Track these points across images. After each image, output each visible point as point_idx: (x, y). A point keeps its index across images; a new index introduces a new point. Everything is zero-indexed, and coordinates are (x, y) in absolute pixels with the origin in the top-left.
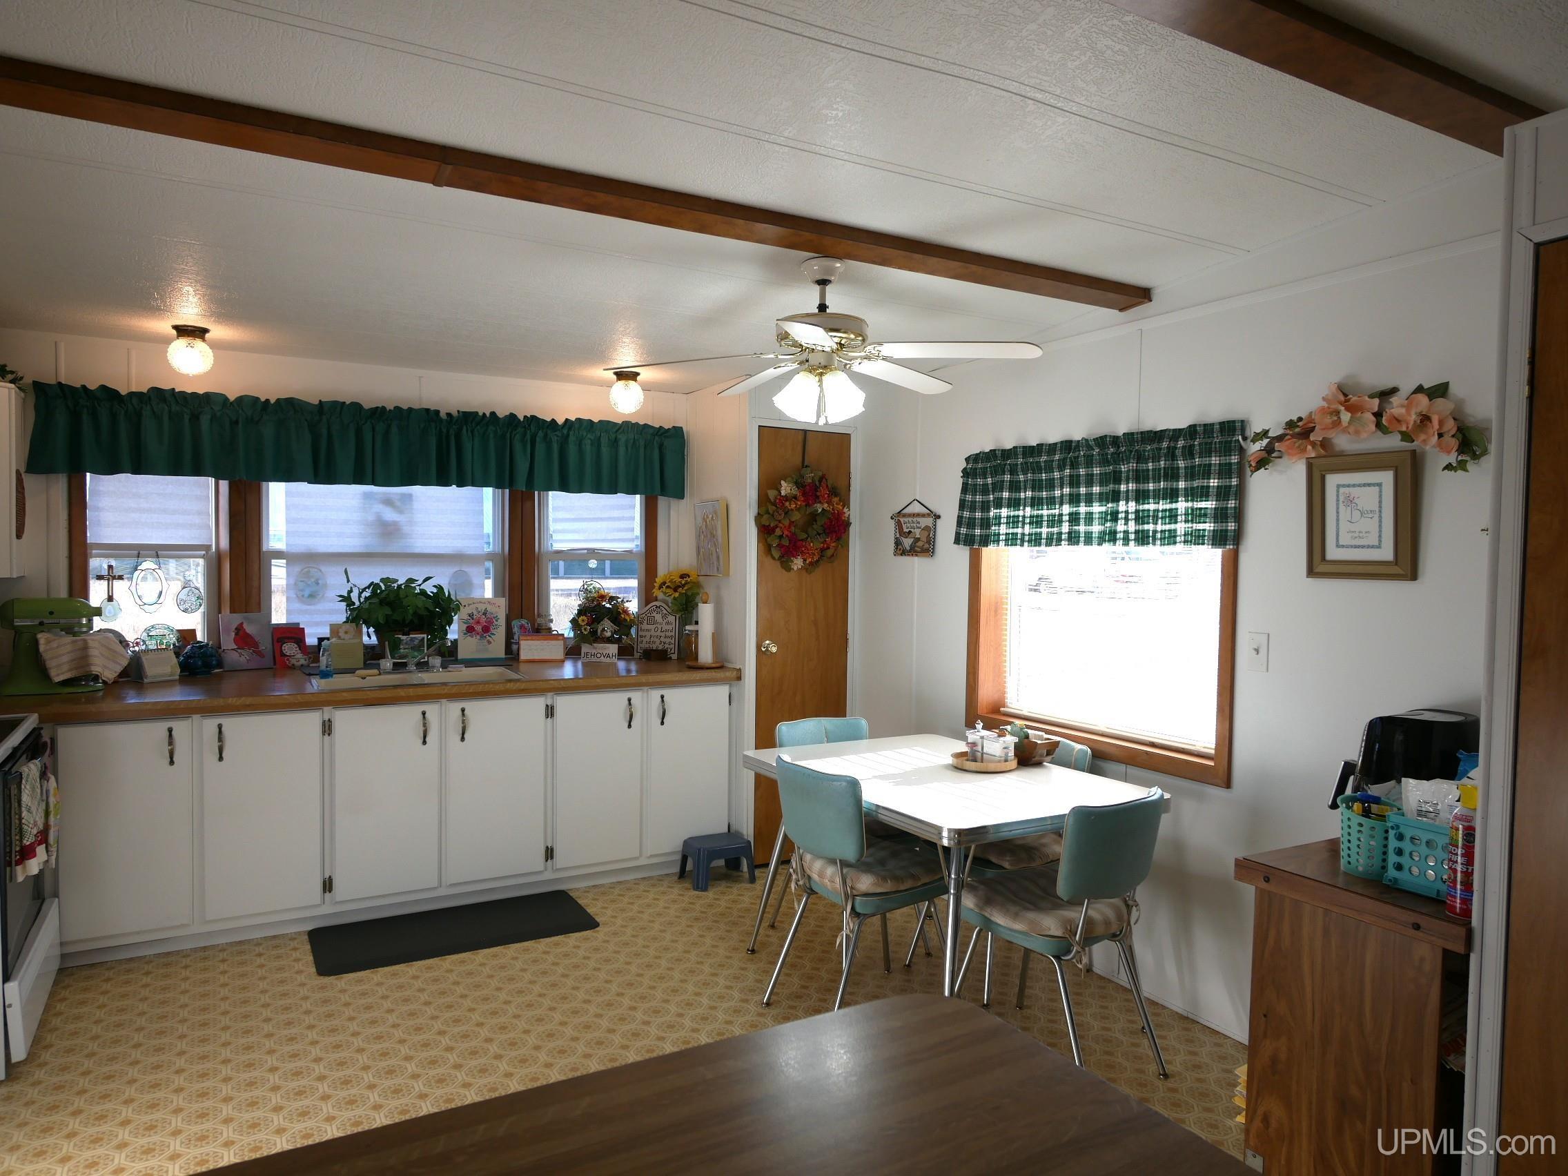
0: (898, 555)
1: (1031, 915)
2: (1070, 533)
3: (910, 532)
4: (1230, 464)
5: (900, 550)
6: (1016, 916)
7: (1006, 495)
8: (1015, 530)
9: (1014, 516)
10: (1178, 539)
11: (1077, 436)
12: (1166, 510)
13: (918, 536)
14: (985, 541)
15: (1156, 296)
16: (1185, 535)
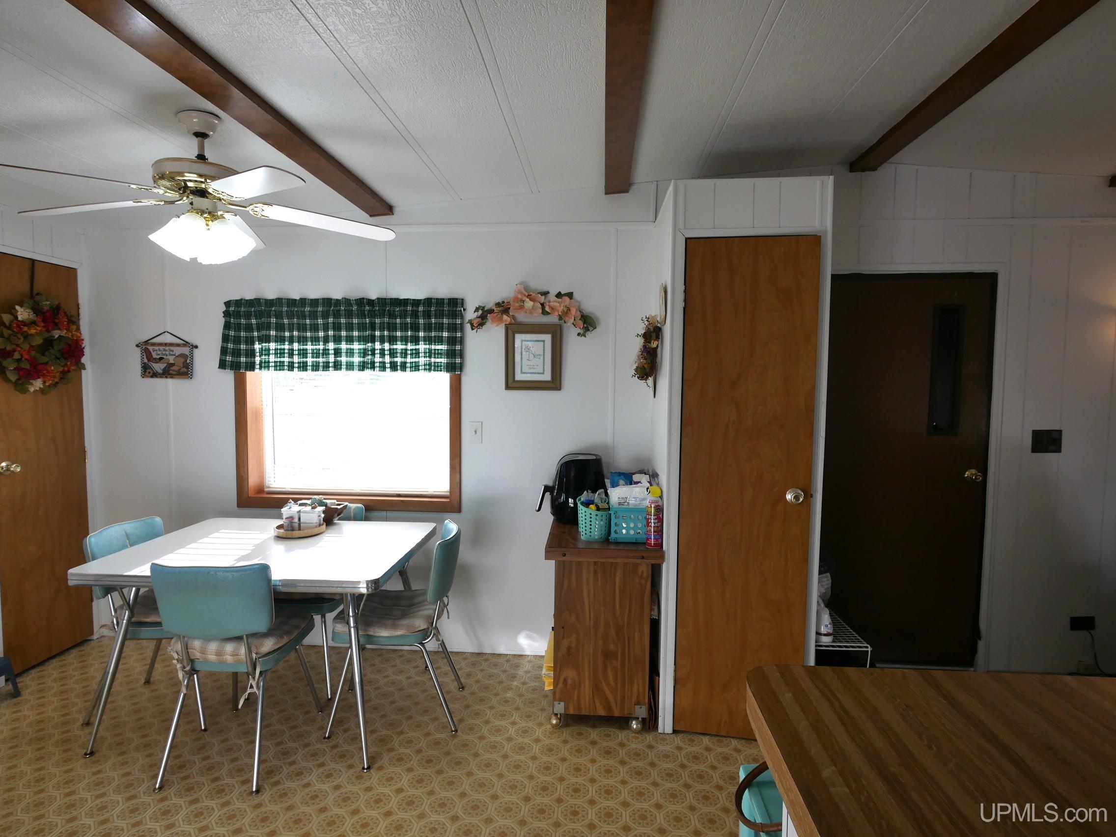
0: (147, 377)
2: (335, 362)
3: (161, 359)
4: (456, 324)
5: (147, 371)
6: (395, 627)
7: (273, 333)
8: (282, 359)
9: (280, 349)
10: (420, 368)
11: (337, 295)
12: (413, 350)
13: (172, 361)
14: (251, 367)
15: (396, 210)
16: (424, 365)
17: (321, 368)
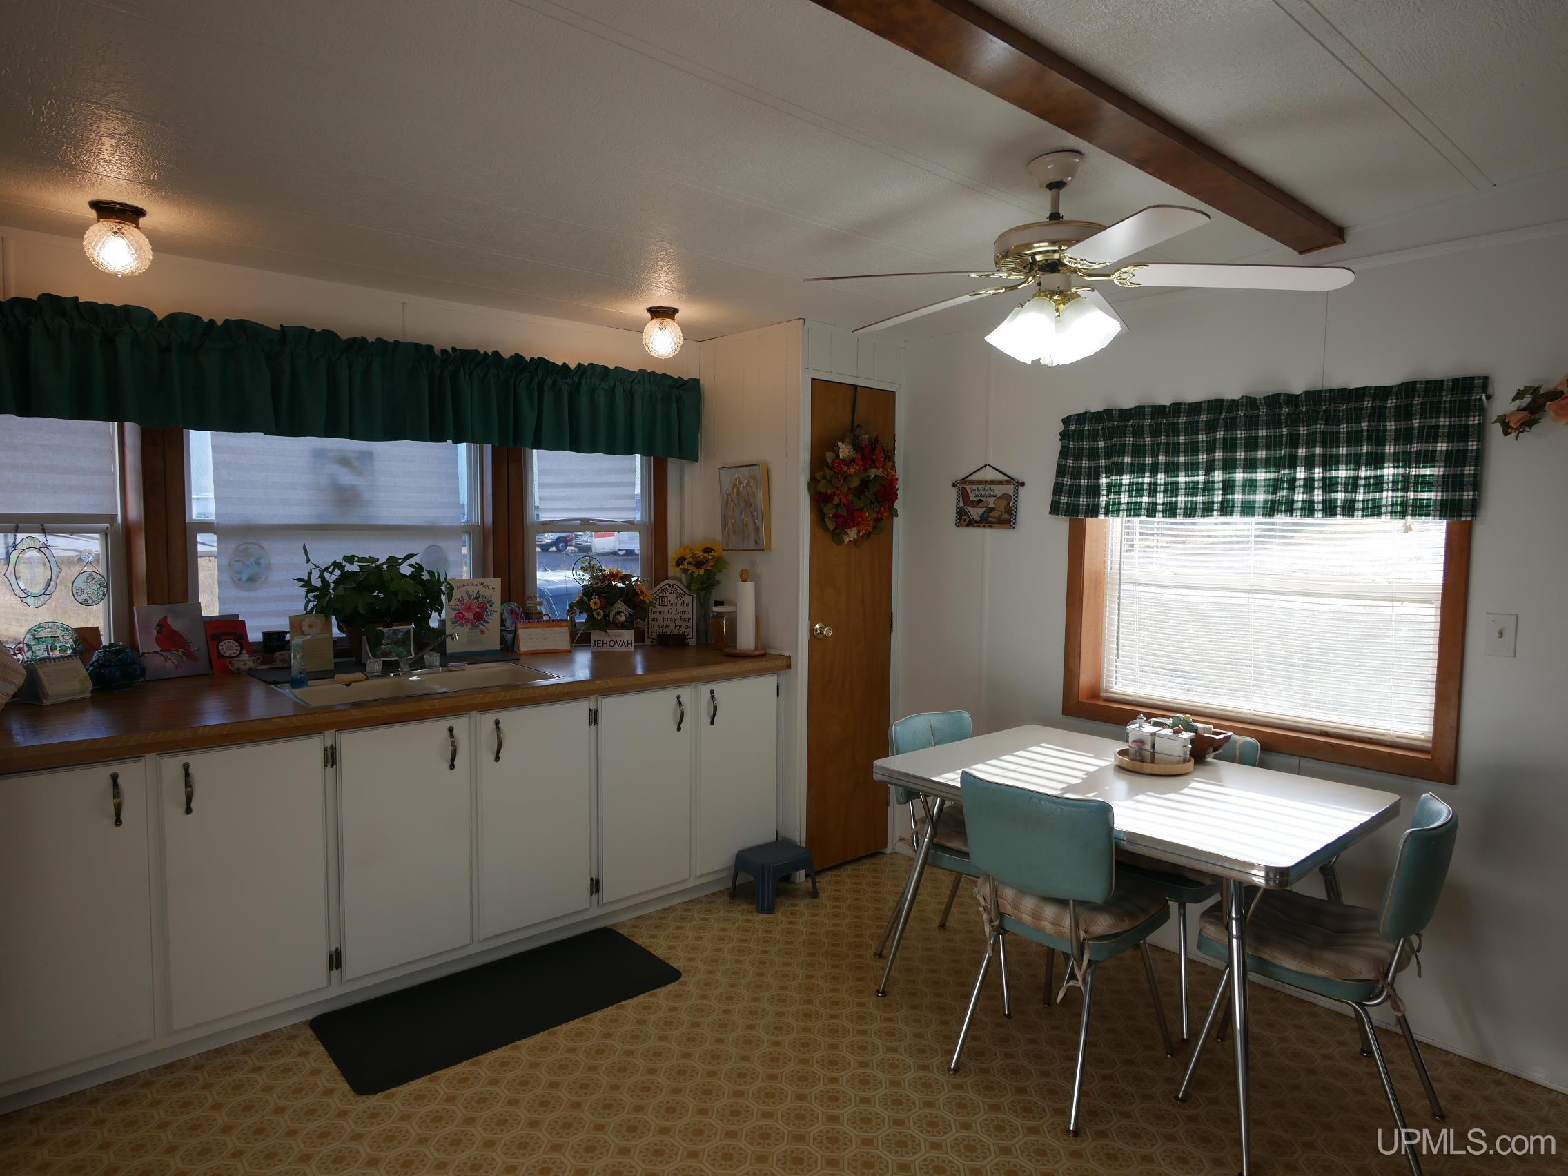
0: (963, 526)
1: (1329, 956)
2: (1222, 502)
3: (980, 501)
4: (1467, 426)
5: (963, 519)
6: (1310, 959)
7: (1128, 459)
8: (1139, 499)
9: (1137, 484)
10: (1383, 509)
11: (1232, 392)
12: (1370, 477)
13: (992, 505)
14: (1093, 511)
15: (1351, 236)
16: (1392, 505)
17: (1199, 512)
